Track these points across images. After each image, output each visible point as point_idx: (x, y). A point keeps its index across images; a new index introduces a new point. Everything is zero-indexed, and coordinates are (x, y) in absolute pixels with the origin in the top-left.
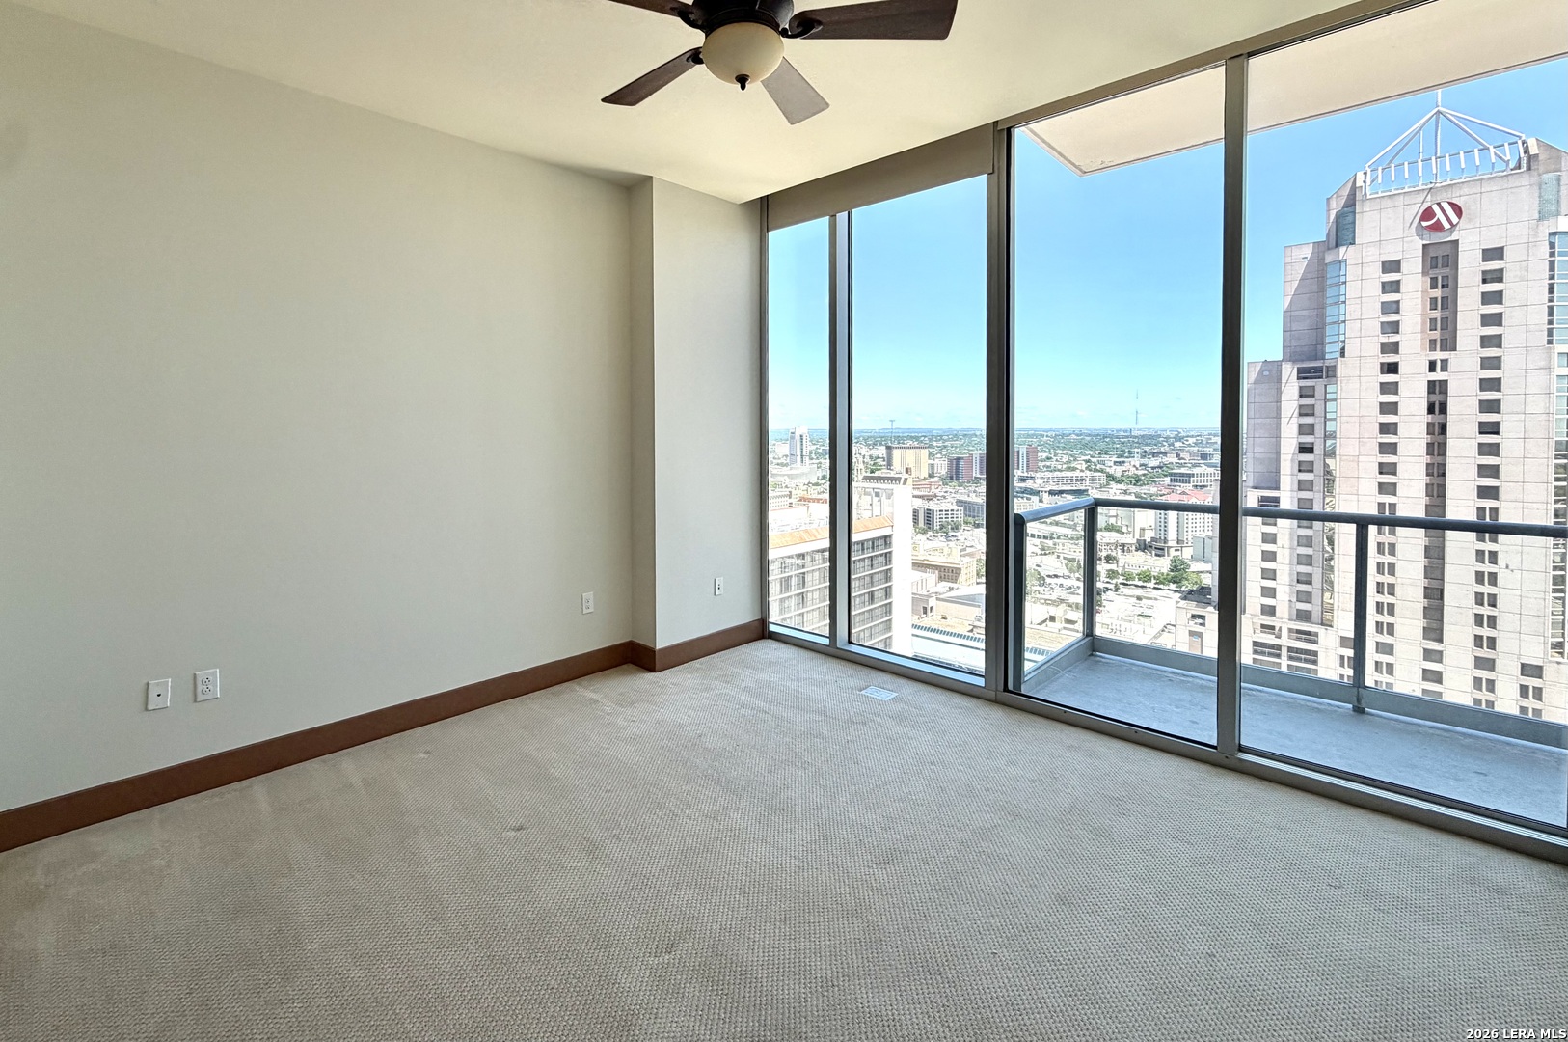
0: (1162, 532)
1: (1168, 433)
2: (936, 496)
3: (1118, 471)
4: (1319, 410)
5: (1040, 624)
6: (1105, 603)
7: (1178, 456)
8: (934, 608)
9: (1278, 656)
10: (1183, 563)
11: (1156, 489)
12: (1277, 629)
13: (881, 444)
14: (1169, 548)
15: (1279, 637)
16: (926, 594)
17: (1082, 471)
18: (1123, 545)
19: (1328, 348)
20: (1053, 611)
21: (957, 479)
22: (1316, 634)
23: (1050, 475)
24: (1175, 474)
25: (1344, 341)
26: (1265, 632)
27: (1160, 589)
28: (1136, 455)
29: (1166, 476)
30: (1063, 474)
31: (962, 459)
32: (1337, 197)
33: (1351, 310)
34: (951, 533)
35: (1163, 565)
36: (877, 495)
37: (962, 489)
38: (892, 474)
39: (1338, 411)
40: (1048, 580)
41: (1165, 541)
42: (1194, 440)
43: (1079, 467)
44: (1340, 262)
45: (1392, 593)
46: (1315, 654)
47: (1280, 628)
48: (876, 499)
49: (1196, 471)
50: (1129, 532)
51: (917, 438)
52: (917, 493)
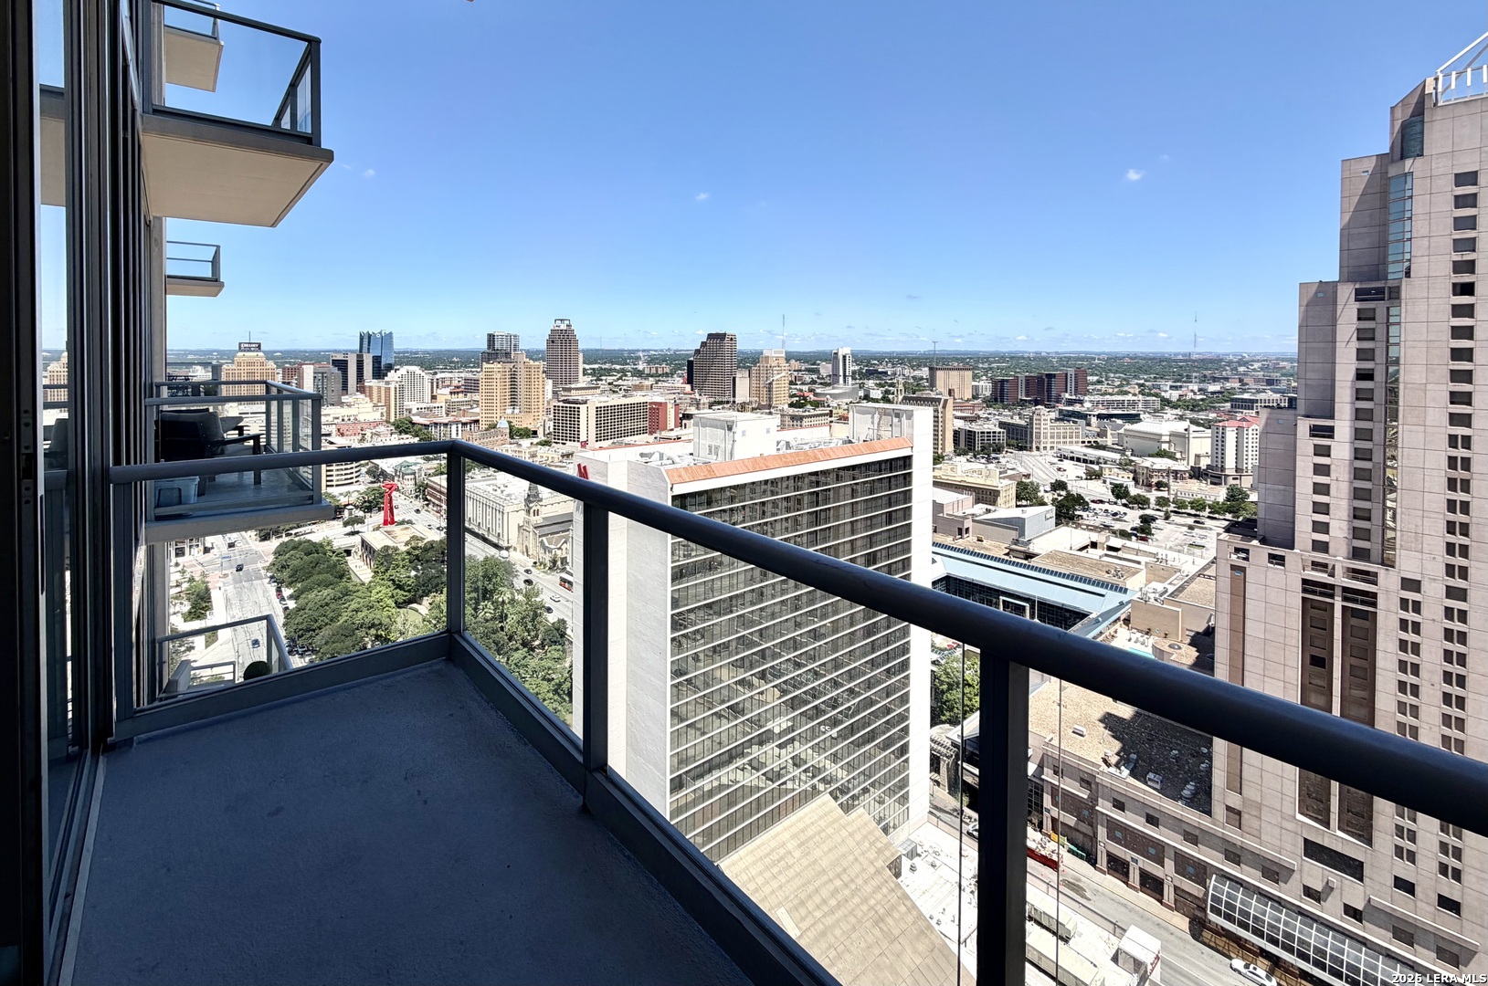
0: (1220, 460)
1: (1231, 357)
2: (979, 417)
3: (1174, 395)
4: (1380, 334)
5: (1082, 549)
6: (1153, 531)
7: (1241, 381)
8: (970, 530)
9: (1332, 596)
10: (1241, 492)
11: (1215, 415)
12: (1330, 567)
13: (925, 366)
14: (1226, 476)
15: (1332, 575)
16: (961, 514)
17: (1134, 395)
18: (1176, 472)
19: (1391, 268)
20: (1095, 537)
21: (1002, 401)
22: (1376, 575)
23: (1100, 398)
24: (1237, 400)
25: (1410, 260)
26: (1316, 570)
27: (1215, 518)
28: (1194, 380)
29: (1227, 401)
30: (1114, 398)
31: (1007, 381)
32: (1402, 106)
33: (1419, 227)
34: (993, 455)
35: (1220, 494)
36: (898, 416)
37: (1006, 412)
38: (933, 395)
39: (1403, 336)
40: (1092, 505)
41: (1223, 469)
42: (1260, 364)
43: (1132, 391)
44: (1405, 175)
45: (1465, 533)
46: (1374, 595)
47: (1334, 566)
48: (896, 420)
49: (1261, 396)
50: (1183, 459)
51: (962, 360)
52: (959, 414)
